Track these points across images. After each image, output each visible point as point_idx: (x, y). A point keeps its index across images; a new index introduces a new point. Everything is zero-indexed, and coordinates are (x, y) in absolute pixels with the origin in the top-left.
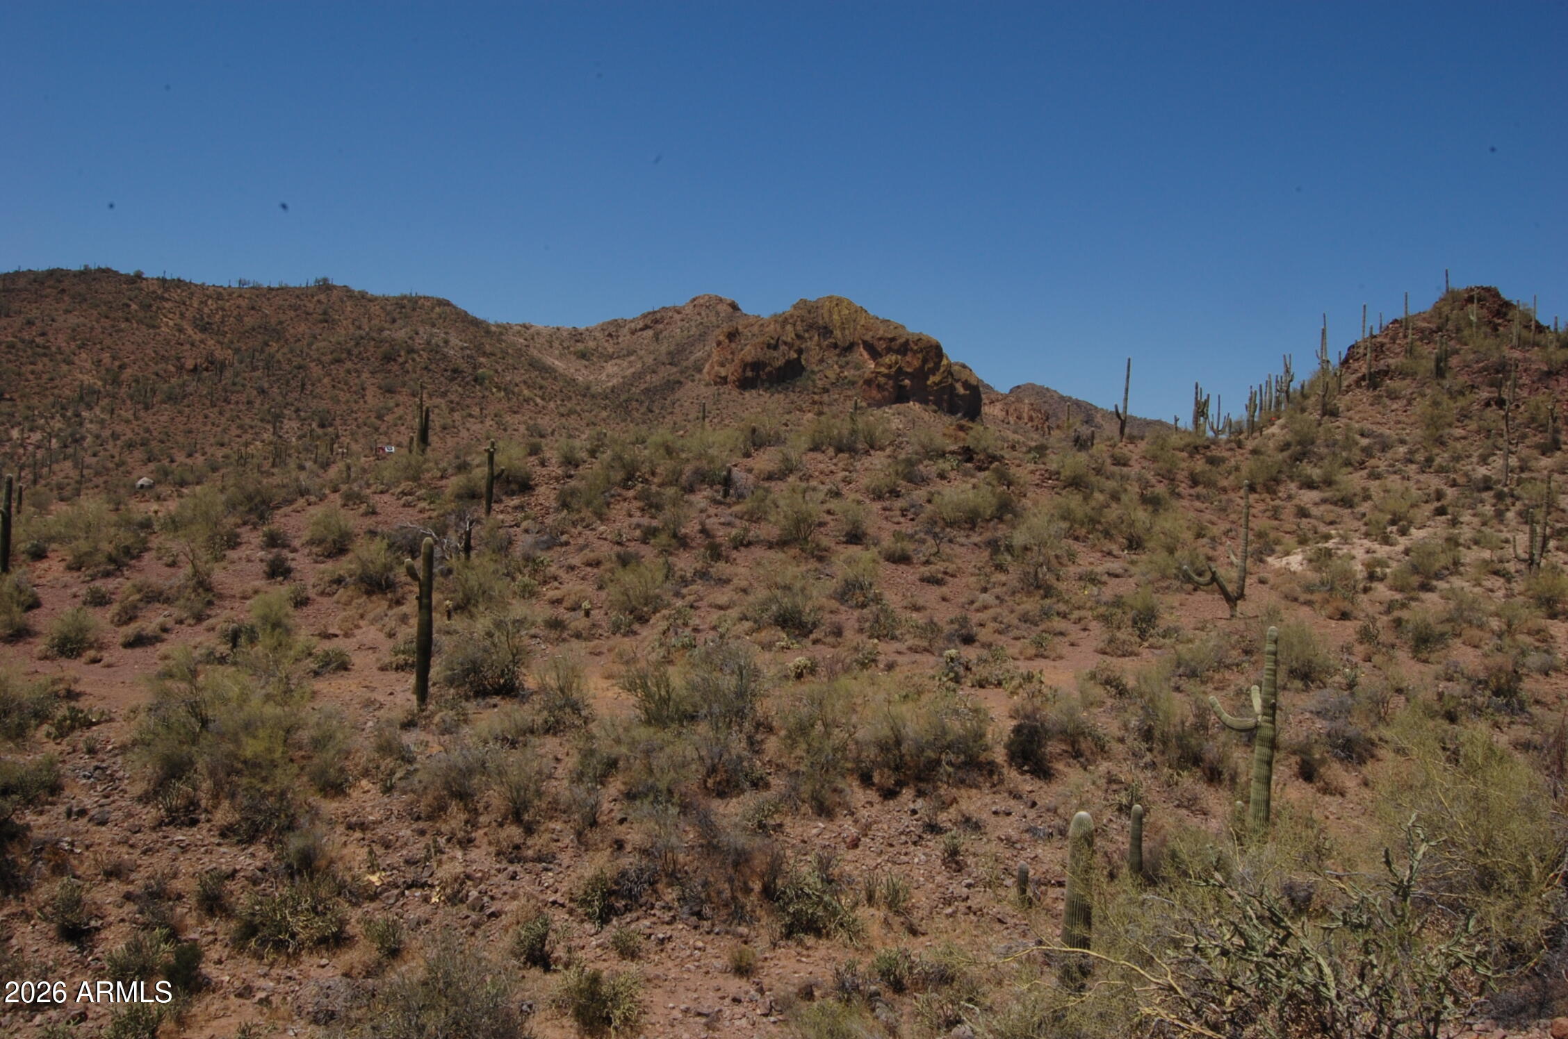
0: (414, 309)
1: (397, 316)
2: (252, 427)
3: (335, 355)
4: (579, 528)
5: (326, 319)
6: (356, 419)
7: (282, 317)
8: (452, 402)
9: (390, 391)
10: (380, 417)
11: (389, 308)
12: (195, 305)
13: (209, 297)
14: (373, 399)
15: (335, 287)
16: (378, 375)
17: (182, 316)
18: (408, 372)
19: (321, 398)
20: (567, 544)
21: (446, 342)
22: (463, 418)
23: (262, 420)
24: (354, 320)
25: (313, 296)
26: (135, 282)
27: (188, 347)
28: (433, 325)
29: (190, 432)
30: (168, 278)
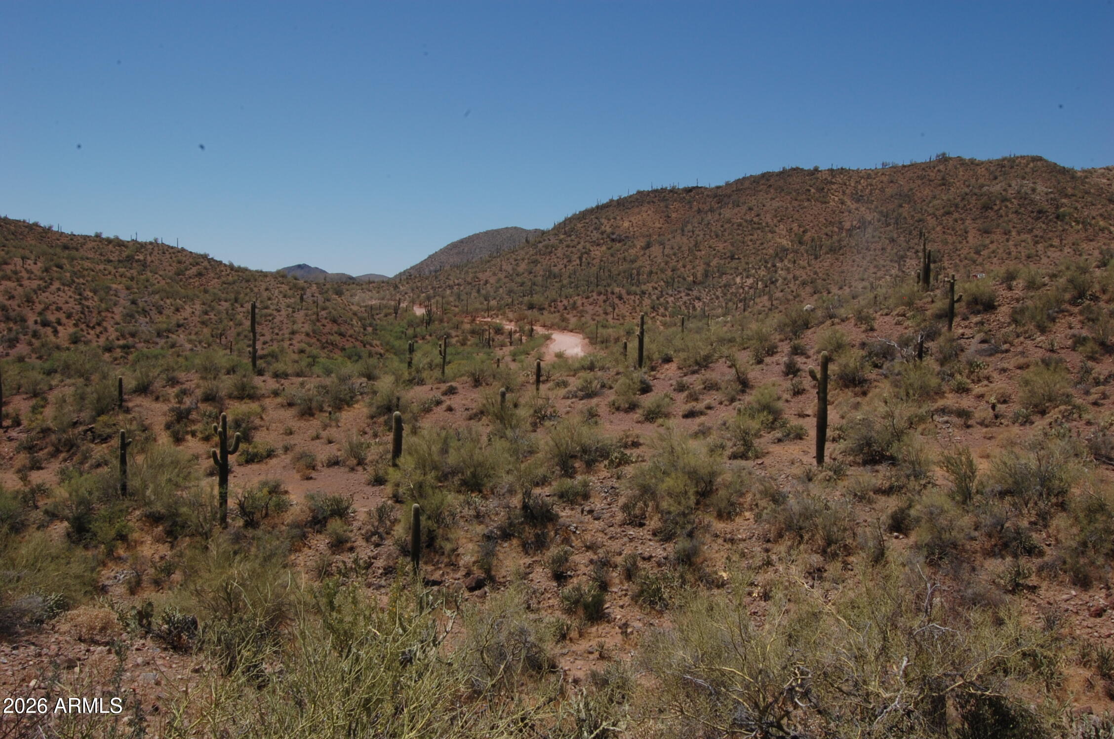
0: (1012, 167)
1: (998, 174)
2: (884, 266)
3: (946, 209)
4: (1022, 339)
5: (944, 183)
6: (959, 255)
7: (912, 185)
8: (1036, 236)
9: (987, 232)
10: (978, 253)
11: (992, 169)
12: (853, 185)
13: (862, 178)
14: (973, 238)
15: (951, 159)
16: (978, 221)
17: (844, 192)
18: (1001, 216)
19: (935, 242)
20: (1007, 351)
21: (1034, 190)
22: (1045, 248)
23: (891, 261)
24: (965, 181)
25: (934, 167)
26: (813, 174)
27: (846, 214)
28: (1024, 178)
29: (843, 272)
30: (835, 168)
